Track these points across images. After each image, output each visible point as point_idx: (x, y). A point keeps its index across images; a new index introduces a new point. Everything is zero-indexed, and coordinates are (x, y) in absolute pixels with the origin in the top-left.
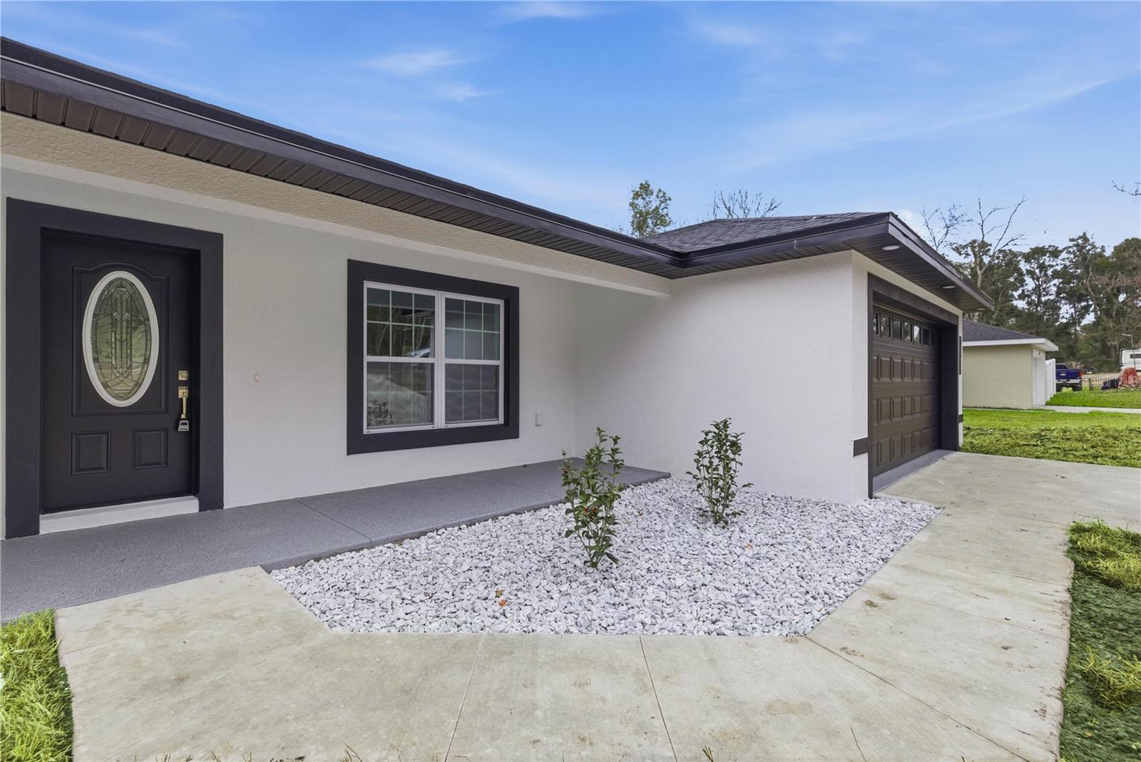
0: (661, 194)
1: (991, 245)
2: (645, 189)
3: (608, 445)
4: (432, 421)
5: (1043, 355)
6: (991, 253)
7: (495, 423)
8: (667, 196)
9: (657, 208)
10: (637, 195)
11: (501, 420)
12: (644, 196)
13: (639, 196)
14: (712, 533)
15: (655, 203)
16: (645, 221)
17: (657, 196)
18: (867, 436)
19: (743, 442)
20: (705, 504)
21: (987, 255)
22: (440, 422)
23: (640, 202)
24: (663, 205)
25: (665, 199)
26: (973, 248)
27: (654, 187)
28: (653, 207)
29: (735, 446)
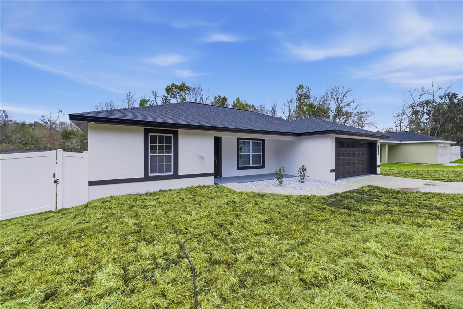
0: (307, 88)
1: (458, 94)
2: (301, 86)
3: (282, 168)
4: (249, 164)
5: (449, 145)
6: (458, 98)
7: (260, 165)
8: (309, 88)
9: (306, 93)
10: (298, 89)
11: (262, 165)
12: (301, 89)
13: (299, 89)
14: (301, 184)
15: (305, 90)
16: (301, 97)
17: (306, 89)
18: (335, 169)
19: (307, 169)
20: (300, 180)
21: (456, 99)
22: (251, 165)
23: (299, 91)
24: (308, 92)
25: (309, 89)
26: (448, 96)
27: (304, 86)
28: (304, 93)
29: (305, 170)
